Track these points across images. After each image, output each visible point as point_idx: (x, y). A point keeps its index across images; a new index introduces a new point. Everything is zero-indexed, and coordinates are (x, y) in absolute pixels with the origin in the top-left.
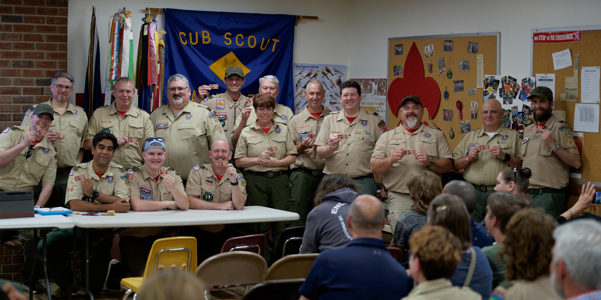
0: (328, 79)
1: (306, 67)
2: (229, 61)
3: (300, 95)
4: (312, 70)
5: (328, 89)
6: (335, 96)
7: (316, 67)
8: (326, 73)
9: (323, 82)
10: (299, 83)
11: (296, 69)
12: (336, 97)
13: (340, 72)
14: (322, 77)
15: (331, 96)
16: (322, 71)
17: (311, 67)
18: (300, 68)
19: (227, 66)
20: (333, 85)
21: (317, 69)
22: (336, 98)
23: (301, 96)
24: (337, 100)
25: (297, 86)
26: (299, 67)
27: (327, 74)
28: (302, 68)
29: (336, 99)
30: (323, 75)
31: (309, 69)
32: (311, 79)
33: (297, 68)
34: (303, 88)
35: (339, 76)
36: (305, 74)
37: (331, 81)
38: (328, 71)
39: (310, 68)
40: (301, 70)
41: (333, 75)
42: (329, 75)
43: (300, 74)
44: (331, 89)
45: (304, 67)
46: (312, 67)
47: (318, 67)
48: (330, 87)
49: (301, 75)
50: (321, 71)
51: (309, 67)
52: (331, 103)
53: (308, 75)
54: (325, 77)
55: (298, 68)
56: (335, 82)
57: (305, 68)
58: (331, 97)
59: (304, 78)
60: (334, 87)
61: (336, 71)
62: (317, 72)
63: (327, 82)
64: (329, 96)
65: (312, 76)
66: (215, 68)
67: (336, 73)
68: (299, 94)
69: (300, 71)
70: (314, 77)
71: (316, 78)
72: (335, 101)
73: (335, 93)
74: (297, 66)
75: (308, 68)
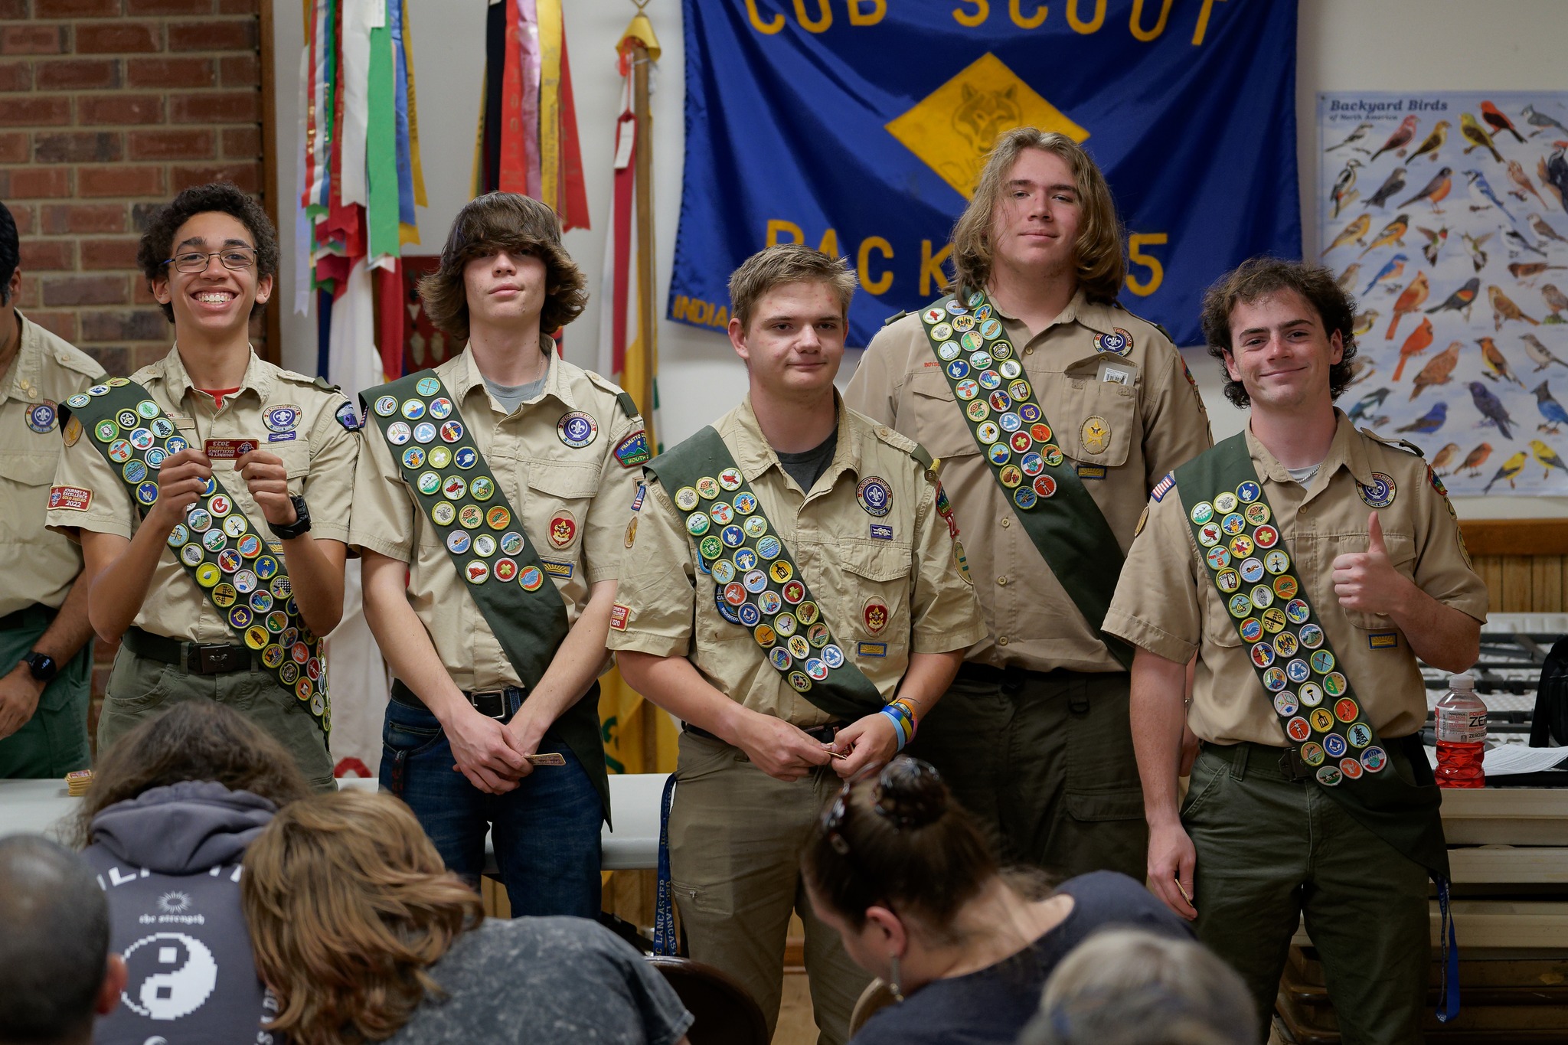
0: (1498, 158)
1: (1381, 107)
2: (982, 97)
3: (1354, 237)
4: (1413, 121)
5: (1500, 204)
6: (1534, 237)
7: (1435, 106)
8: (1487, 128)
9: (1469, 173)
10: (1346, 179)
11: (1333, 118)
12: (1544, 238)
13: (1558, 125)
14: (1468, 151)
15: (1514, 234)
16: (1465, 122)
17: (1405, 105)
18: (1349, 113)
19: (980, 117)
20: (1527, 184)
21: (1440, 116)
22: (1542, 244)
23: (1359, 240)
24: (1545, 254)
25: (1336, 196)
26: (1346, 107)
27: (1492, 135)
28: (1363, 113)
29: (1544, 249)
30: (1470, 142)
31: (1395, 118)
32: (1408, 161)
33: (1334, 113)
34: (1368, 202)
35: (1553, 140)
36: (1377, 138)
37: (1515, 169)
38: (1498, 121)
39: (1405, 113)
40: (1358, 123)
41: (1520, 139)
42: (1502, 139)
43: (1352, 138)
44: (1513, 205)
45: (1371, 108)
46: (1414, 105)
47: (1444, 107)
48: (1510, 193)
49: (1358, 143)
50: (1459, 123)
51: (1398, 106)
52: (1514, 268)
53: (1395, 143)
54: (1483, 150)
55: (1340, 112)
56: (1532, 172)
57: (1377, 113)
58: (1515, 240)
59: (1373, 158)
60: (1528, 195)
61: (1538, 119)
62: (1437, 128)
63: (1493, 171)
64: (1505, 238)
65: (1412, 147)
66: (919, 128)
67: (1536, 128)
68: (1348, 232)
69: (1351, 128)
70: (1425, 149)
71: (1434, 157)
72: (1536, 259)
73: (1535, 220)
74: (1336, 105)
75: (1392, 112)
